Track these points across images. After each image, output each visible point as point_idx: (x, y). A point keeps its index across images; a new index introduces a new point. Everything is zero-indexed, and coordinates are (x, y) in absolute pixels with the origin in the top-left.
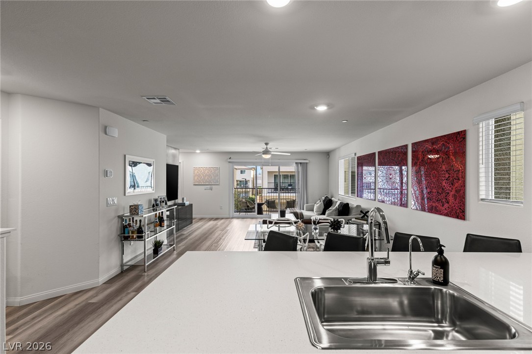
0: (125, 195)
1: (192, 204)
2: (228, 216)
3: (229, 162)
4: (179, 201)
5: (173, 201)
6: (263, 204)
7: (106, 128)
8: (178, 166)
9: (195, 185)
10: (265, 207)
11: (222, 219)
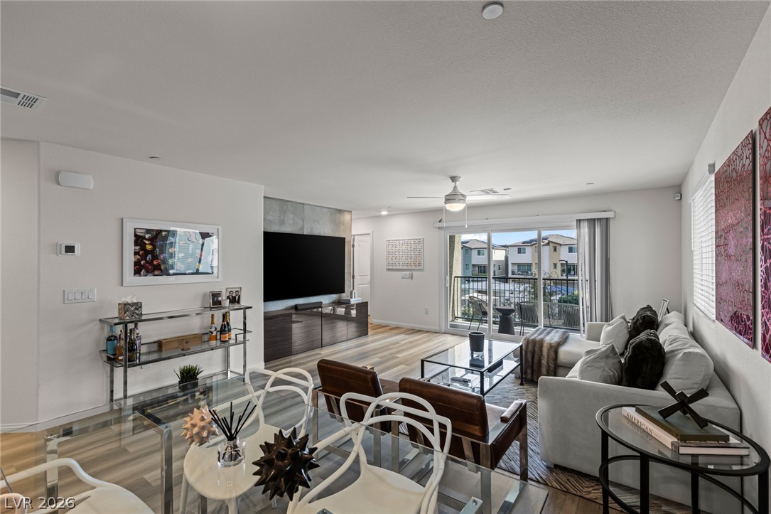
0: (122, 285)
1: (366, 303)
2: (436, 328)
3: (439, 228)
4: (344, 296)
5: (334, 297)
6: (513, 311)
7: (58, 173)
8: (344, 239)
9: (388, 270)
10: (516, 318)
11: (427, 332)
